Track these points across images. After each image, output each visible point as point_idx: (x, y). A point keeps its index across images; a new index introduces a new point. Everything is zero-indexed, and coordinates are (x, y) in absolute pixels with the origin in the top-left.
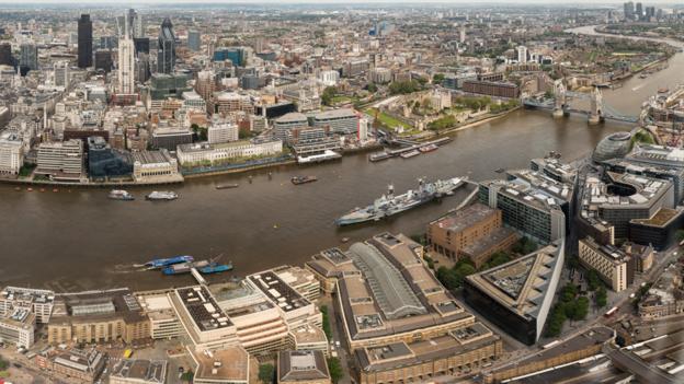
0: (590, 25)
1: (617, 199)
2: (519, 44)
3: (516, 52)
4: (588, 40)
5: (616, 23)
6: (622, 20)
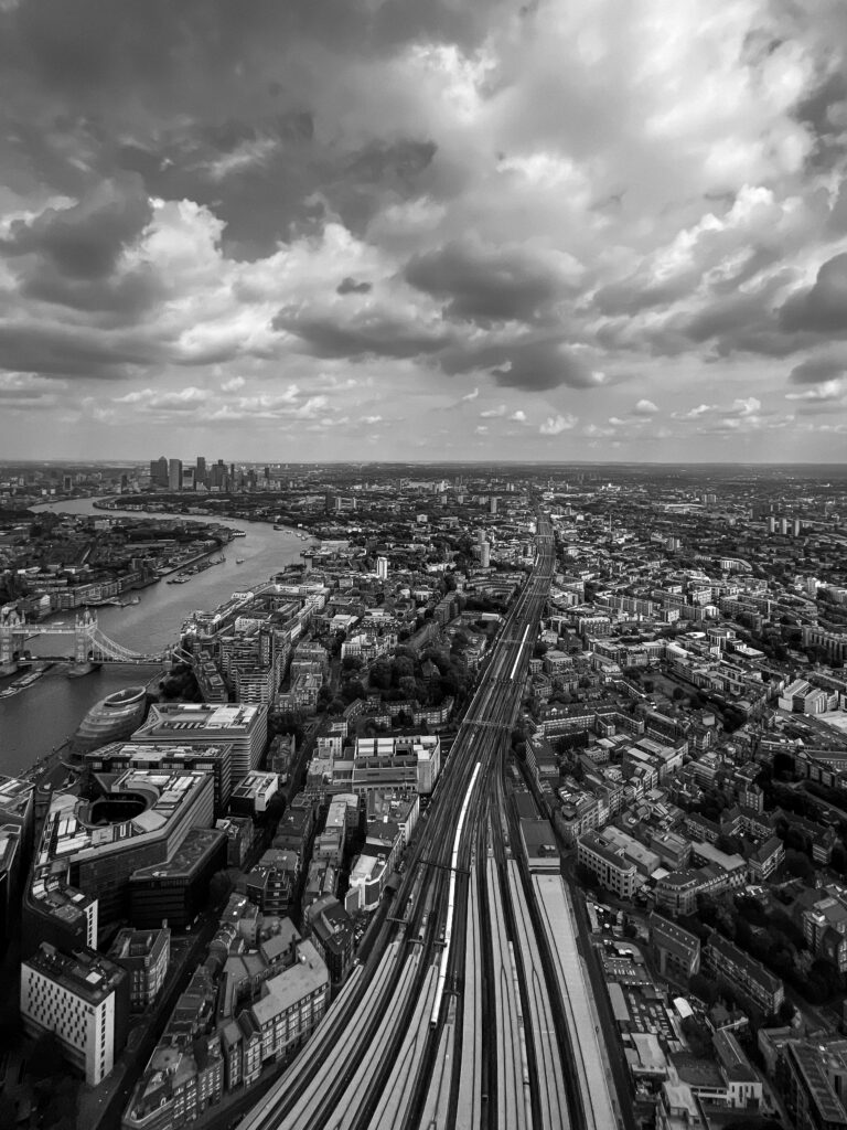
0: (85, 497)
1: (108, 832)
4: (79, 525)
5: (135, 492)
6: (146, 487)
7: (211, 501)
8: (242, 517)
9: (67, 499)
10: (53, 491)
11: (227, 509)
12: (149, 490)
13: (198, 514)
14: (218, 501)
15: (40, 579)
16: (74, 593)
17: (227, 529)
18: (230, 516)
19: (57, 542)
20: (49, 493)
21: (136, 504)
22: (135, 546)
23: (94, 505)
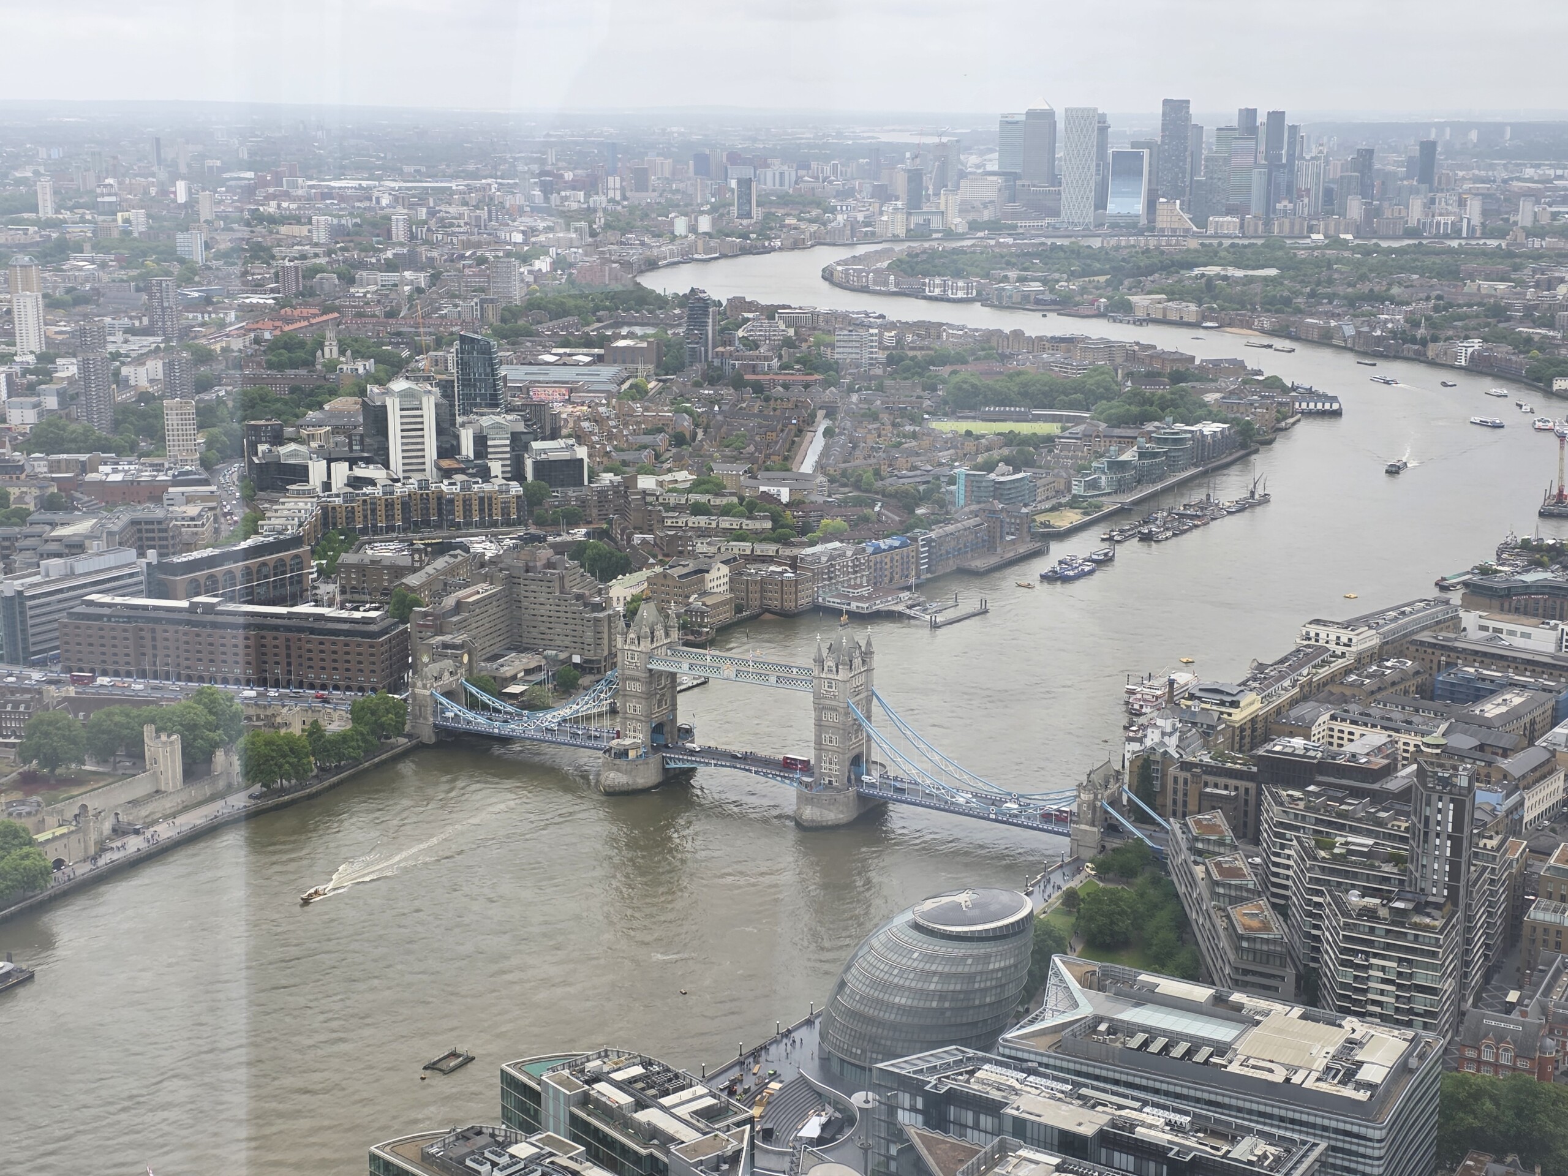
0: (797, 245)
2: (394, 367)
3: (377, 418)
4: (788, 343)
5: (949, 234)
6: (987, 215)
7: (1212, 270)
8: (1324, 340)
9: (745, 251)
10: (705, 224)
11: (1273, 304)
12: (995, 227)
13: (1164, 322)
14: (1239, 273)
15: (698, 510)
16: (794, 563)
17: (1274, 383)
18: (1281, 332)
19: (728, 393)
20: (693, 229)
21: (958, 274)
22: (962, 426)
23: (828, 276)
